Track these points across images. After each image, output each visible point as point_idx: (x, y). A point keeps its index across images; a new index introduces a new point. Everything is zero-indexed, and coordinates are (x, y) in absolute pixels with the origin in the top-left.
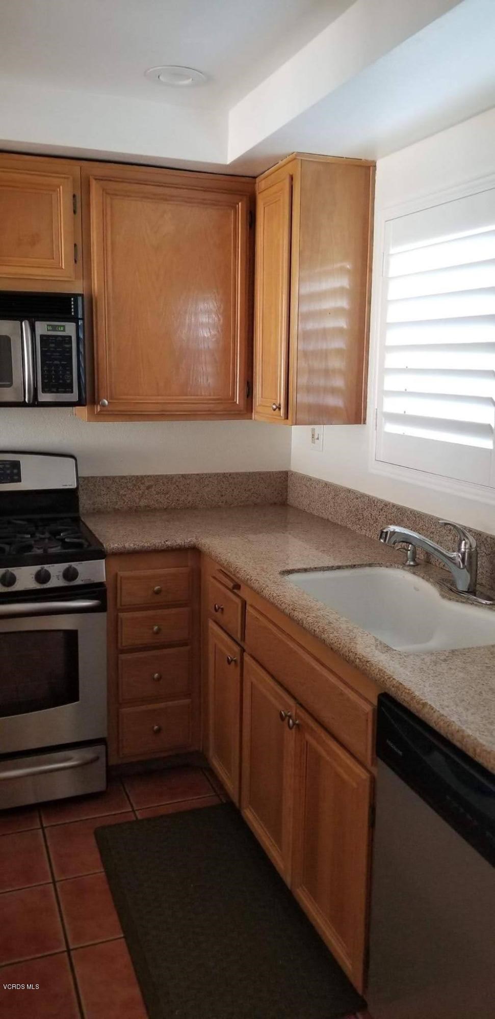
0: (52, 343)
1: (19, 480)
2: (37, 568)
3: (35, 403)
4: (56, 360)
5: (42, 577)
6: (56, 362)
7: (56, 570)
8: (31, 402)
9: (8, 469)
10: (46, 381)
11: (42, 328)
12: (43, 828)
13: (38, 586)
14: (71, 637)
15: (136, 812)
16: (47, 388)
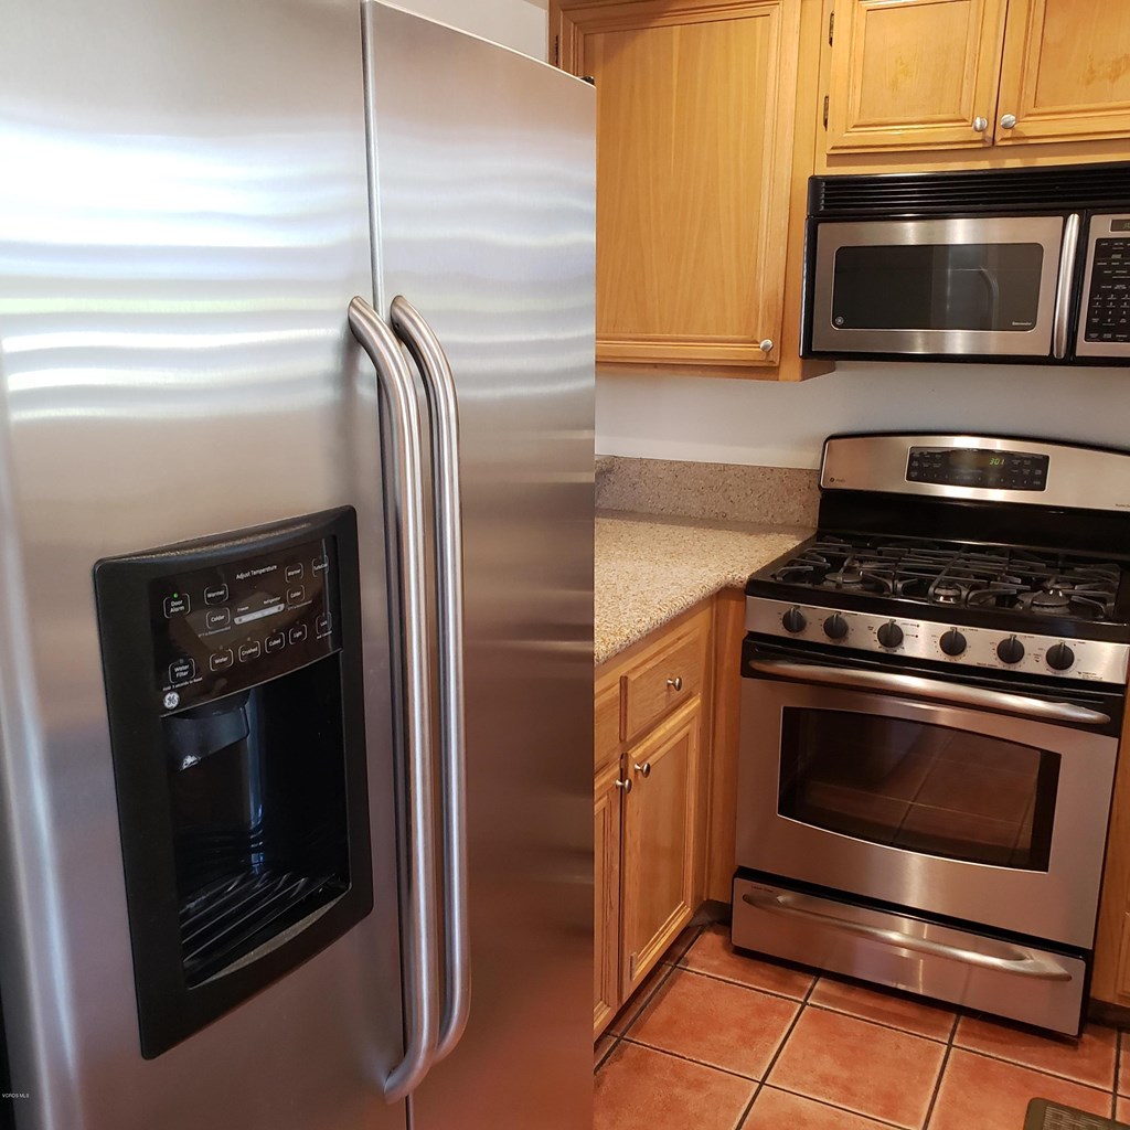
0: (1117, 252)
1: (1042, 488)
2: (1004, 635)
3: (1071, 359)
4: (1120, 281)
5: (1010, 652)
6: (1118, 287)
7: (1035, 647)
8: (1062, 356)
9: (1027, 467)
10: (1095, 320)
11: (1102, 226)
12: (950, 1045)
13: (1000, 665)
14: (1050, 763)
15: (1119, 1098)
16: (1097, 331)
